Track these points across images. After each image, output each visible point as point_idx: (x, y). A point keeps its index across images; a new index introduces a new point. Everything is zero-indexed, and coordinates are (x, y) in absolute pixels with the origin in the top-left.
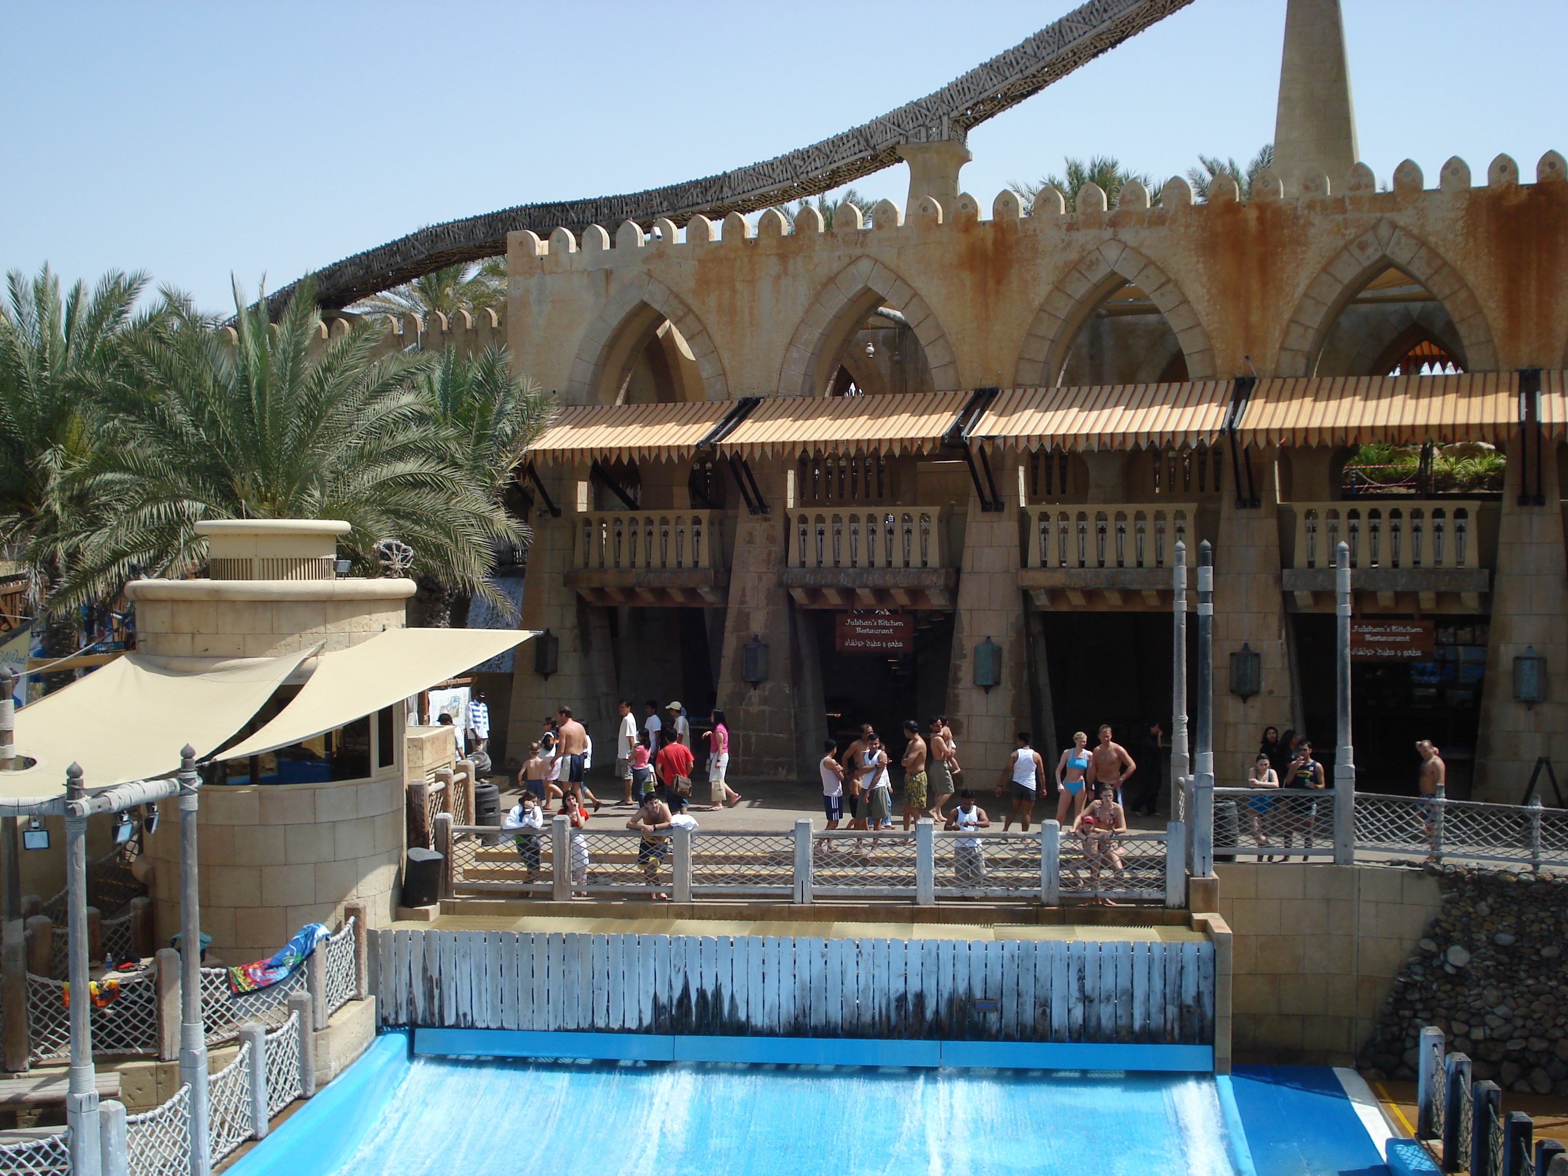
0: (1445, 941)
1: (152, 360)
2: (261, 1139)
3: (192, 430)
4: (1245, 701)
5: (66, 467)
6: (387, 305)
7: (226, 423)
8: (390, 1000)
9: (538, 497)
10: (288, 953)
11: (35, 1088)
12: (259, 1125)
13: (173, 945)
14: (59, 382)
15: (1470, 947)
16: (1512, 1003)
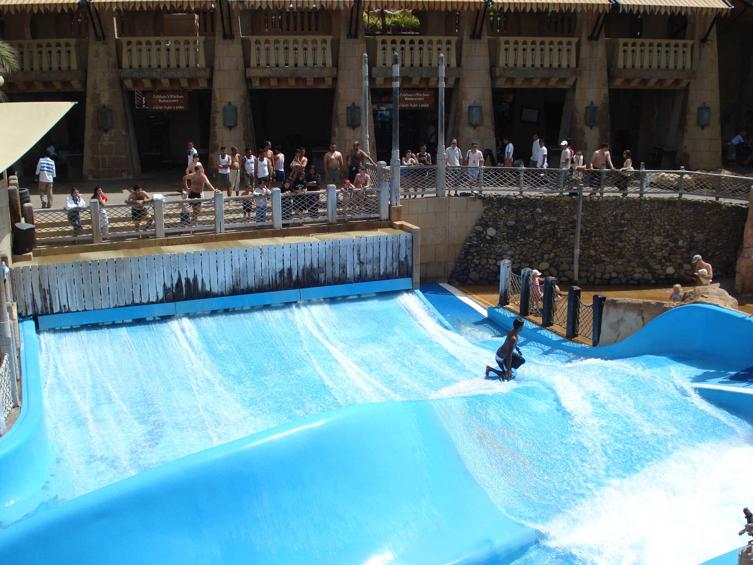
0: (486, 226)
4: (354, 130)
8: (22, 305)
15: (496, 228)
16: (514, 249)
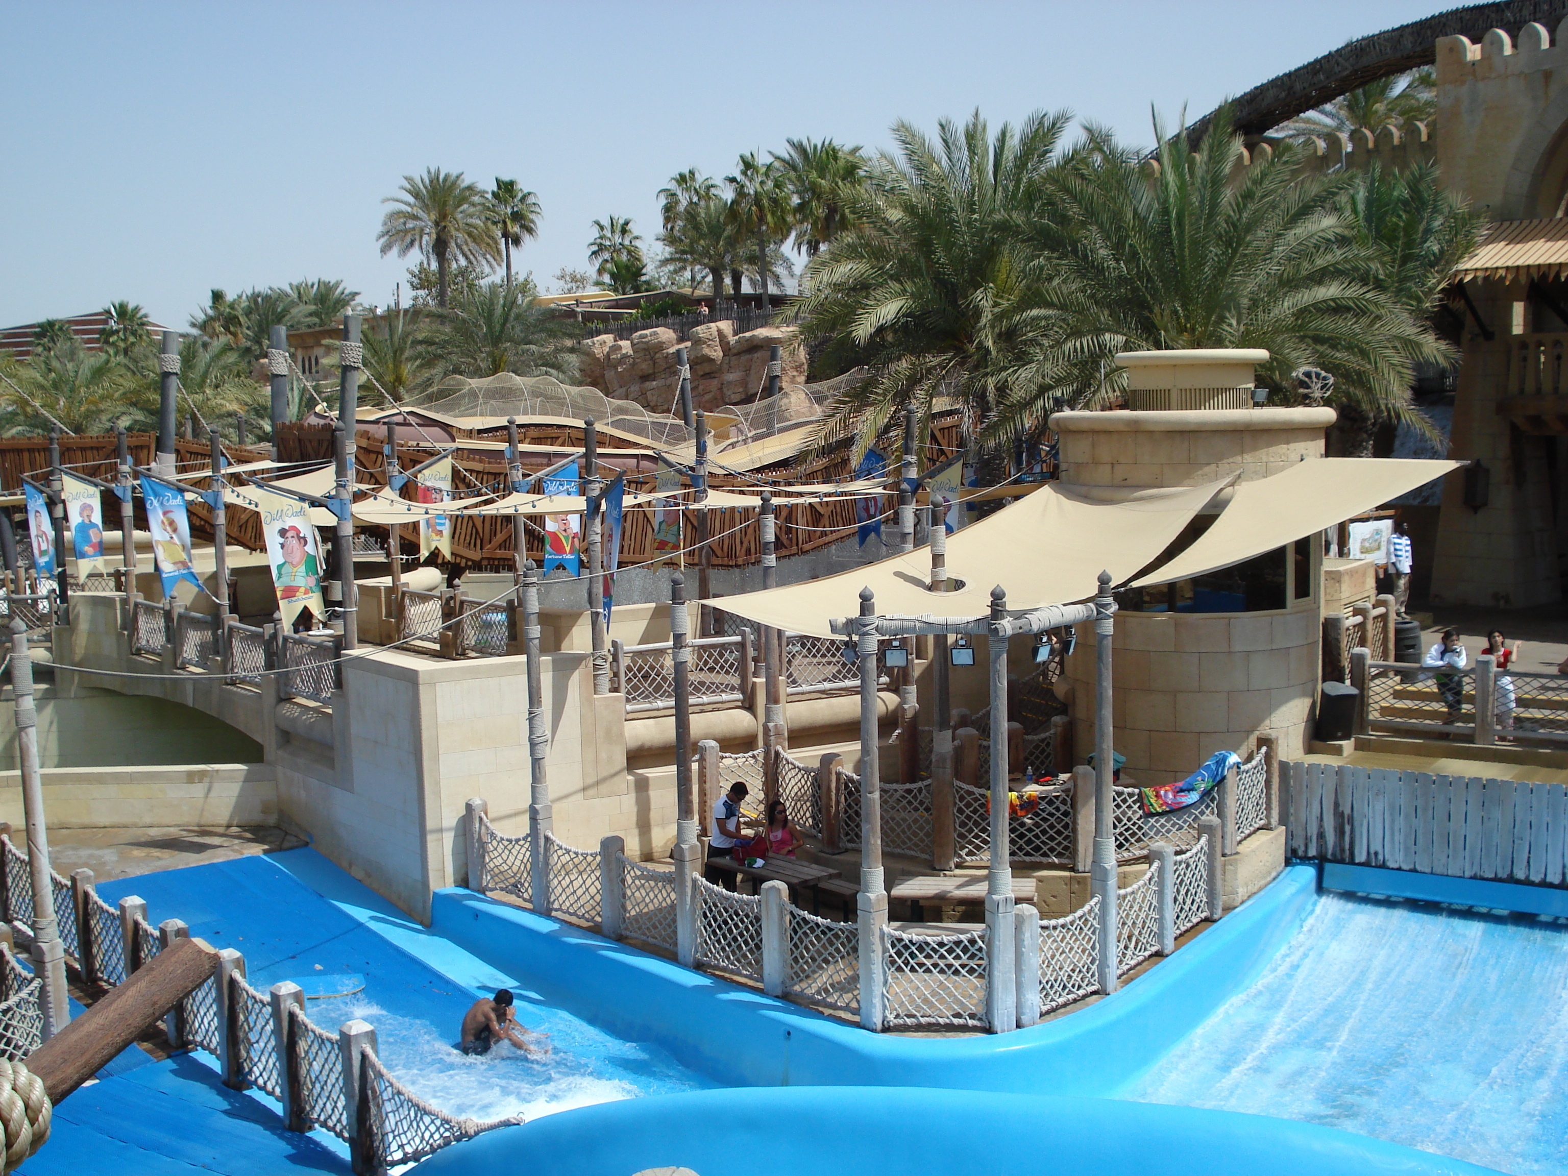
1: (1074, 197)
2: (1167, 956)
3: (1113, 264)
5: (996, 305)
6: (1312, 127)
7: (1145, 255)
8: (1299, 832)
9: (1469, 320)
10: (1199, 778)
11: (959, 887)
12: (1166, 942)
13: (1089, 763)
14: (987, 223)
